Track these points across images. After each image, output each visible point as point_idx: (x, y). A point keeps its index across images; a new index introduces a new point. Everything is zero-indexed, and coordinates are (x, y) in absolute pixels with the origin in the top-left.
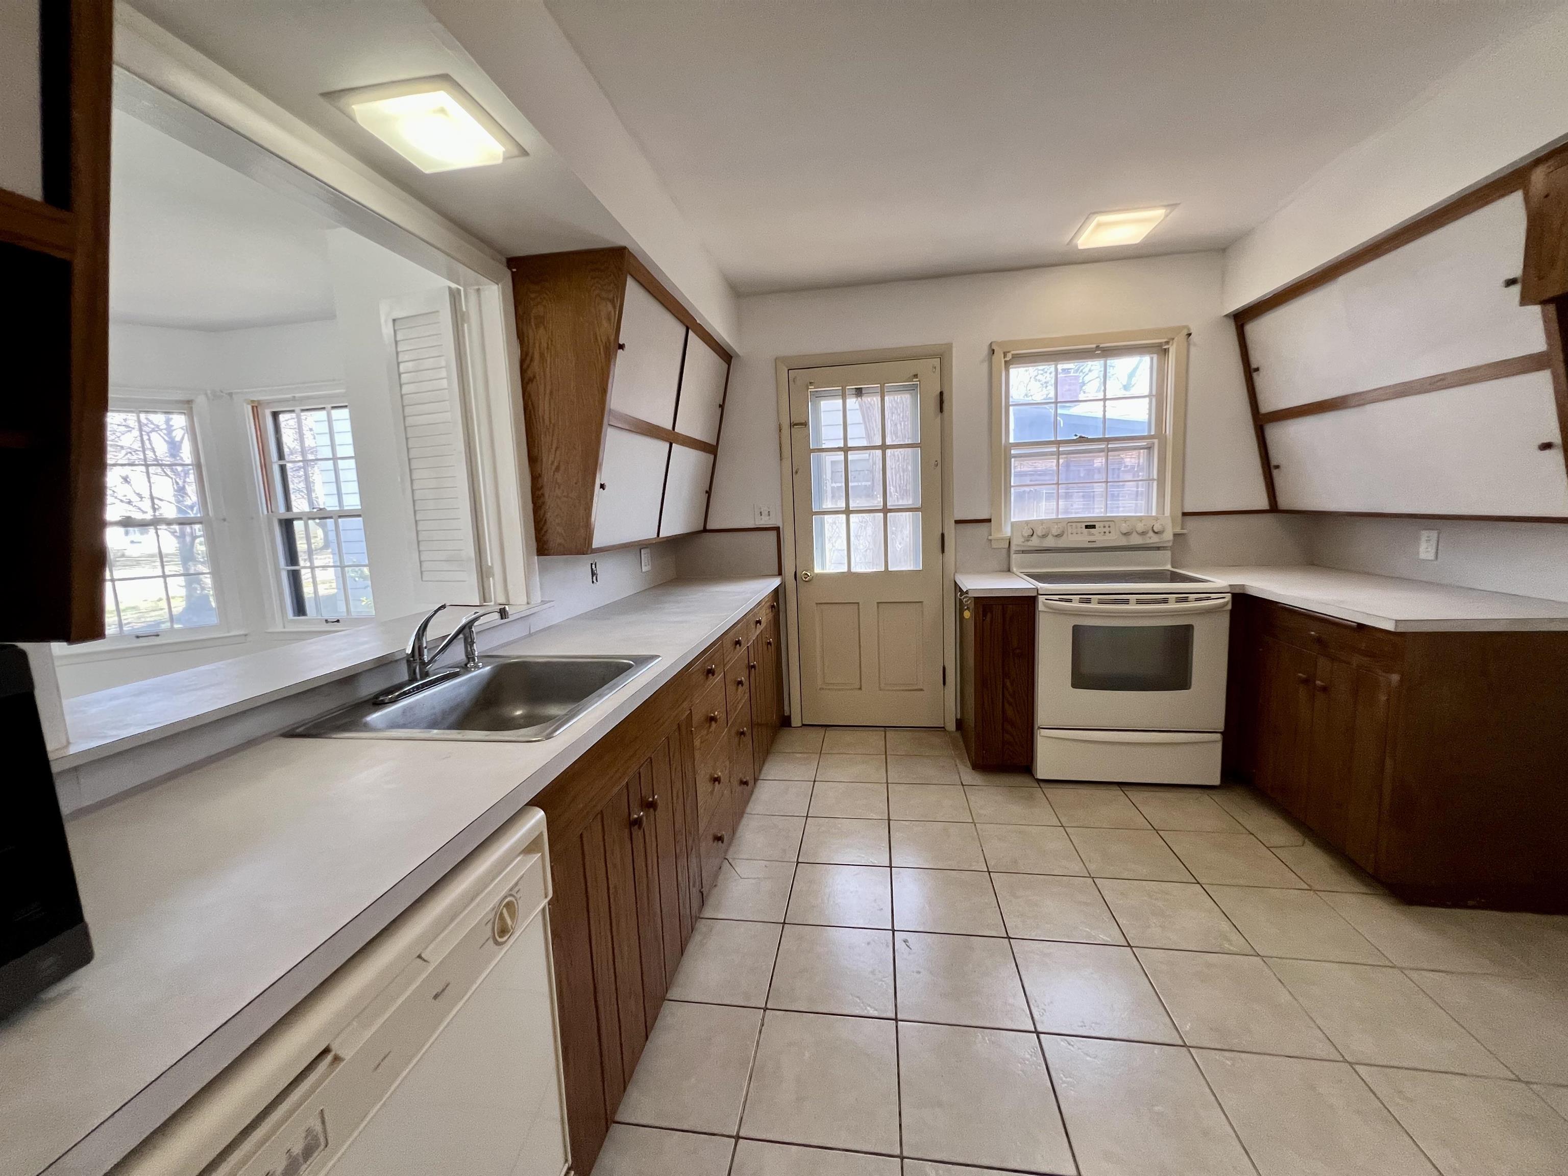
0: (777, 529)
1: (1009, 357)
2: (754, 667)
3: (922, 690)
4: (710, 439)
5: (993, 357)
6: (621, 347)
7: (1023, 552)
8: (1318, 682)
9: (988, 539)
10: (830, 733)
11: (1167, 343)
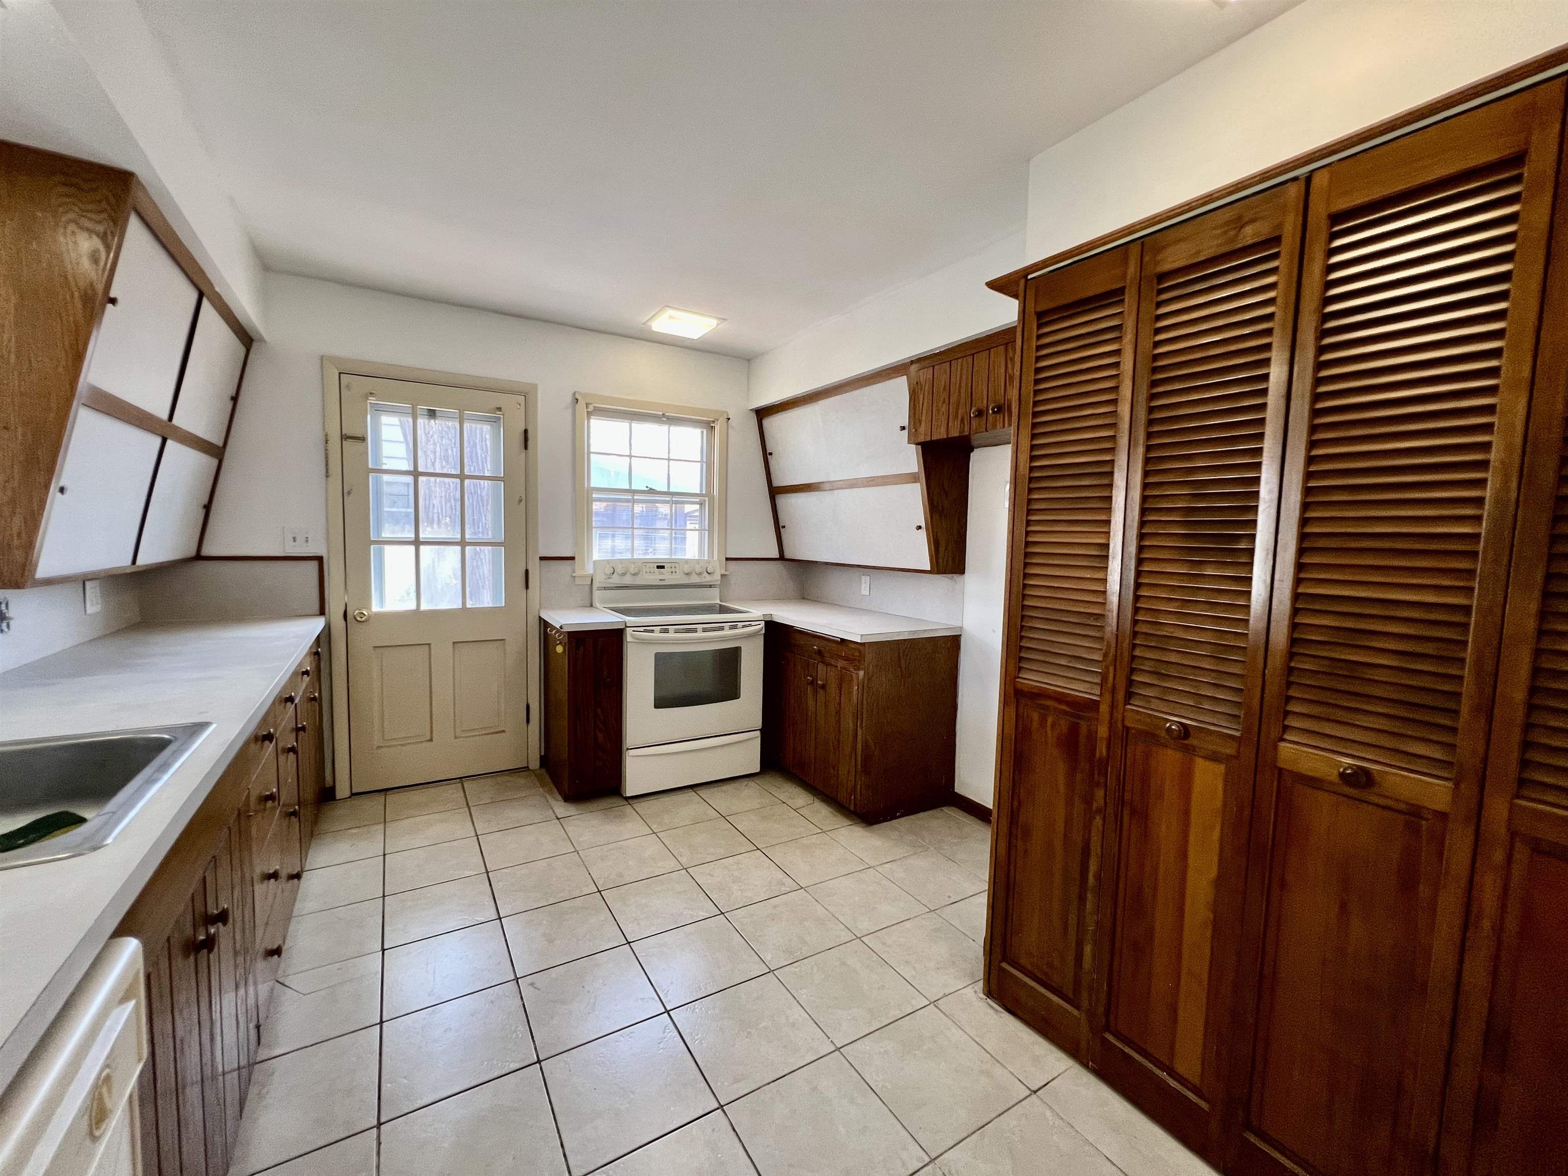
0: (320, 559)
1: (591, 408)
2: (303, 729)
3: (503, 731)
4: (216, 439)
5: (577, 406)
6: (113, 301)
7: (605, 588)
8: (819, 682)
9: (572, 576)
10: (392, 798)
11: (714, 422)
